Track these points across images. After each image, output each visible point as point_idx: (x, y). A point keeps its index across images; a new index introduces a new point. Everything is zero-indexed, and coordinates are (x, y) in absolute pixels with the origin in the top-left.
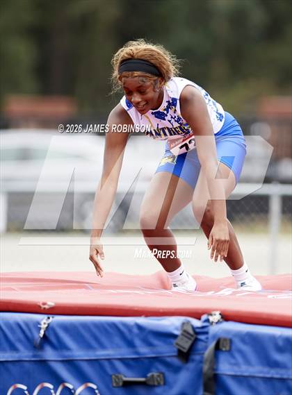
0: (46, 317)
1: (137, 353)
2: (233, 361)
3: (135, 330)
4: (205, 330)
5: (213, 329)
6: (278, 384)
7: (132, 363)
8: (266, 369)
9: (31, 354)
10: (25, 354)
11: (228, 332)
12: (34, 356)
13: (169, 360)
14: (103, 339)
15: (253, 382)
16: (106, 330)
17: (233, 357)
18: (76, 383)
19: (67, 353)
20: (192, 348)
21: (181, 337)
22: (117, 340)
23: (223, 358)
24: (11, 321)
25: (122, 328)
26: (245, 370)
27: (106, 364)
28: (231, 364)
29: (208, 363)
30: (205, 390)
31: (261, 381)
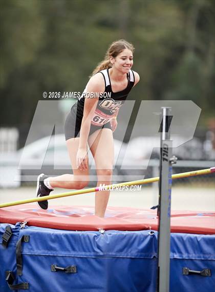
2: (30, 247)
4: (18, 230)
5: (22, 231)
6: (52, 259)
8: (46, 251)
15: (40, 258)
17: (31, 245)
20: (10, 240)
21: (5, 234)
23: (25, 246)
26: (37, 252)
28: (29, 249)
29: (18, 249)
30: (17, 263)
31: (44, 258)
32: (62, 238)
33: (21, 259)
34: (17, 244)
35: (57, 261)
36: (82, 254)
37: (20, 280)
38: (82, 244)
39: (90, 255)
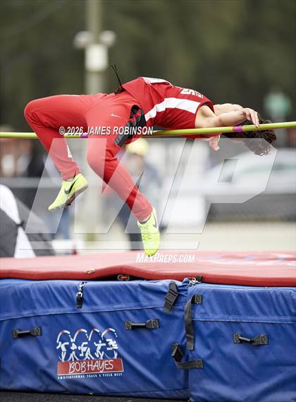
0: (81, 282)
1: (141, 306)
2: (202, 310)
3: (139, 289)
4: (185, 288)
5: (190, 289)
6: (233, 325)
7: (137, 312)
8: (226, 316)
9: (72, 309)
10: (67, 309)
11: (200, 290)
12: (74, 310)
13: (161, 309)
14: (118, 297)
15: (217, 324)
16: (120, 290)
17: (204, 308)
18: (101, 328)
19: (95, 307)
20: (176, 302)
21: (168, 294)
22: (127, 297)
23: (199, 309)
24: (58, 286)
25: (130, 288)
26: (212, 317)
27: (121, 314)
28: (201, 313)
29: (187, 314)
30: (187, 333)
31: (223, 325)
32: (246, 297)
33: (192, 328)
34: (186, 306)
35: (242, 329)
36: (274, 319)
37: (190, 356)
38: (274, 305)
39: (286, 320)
